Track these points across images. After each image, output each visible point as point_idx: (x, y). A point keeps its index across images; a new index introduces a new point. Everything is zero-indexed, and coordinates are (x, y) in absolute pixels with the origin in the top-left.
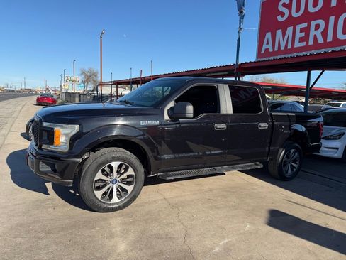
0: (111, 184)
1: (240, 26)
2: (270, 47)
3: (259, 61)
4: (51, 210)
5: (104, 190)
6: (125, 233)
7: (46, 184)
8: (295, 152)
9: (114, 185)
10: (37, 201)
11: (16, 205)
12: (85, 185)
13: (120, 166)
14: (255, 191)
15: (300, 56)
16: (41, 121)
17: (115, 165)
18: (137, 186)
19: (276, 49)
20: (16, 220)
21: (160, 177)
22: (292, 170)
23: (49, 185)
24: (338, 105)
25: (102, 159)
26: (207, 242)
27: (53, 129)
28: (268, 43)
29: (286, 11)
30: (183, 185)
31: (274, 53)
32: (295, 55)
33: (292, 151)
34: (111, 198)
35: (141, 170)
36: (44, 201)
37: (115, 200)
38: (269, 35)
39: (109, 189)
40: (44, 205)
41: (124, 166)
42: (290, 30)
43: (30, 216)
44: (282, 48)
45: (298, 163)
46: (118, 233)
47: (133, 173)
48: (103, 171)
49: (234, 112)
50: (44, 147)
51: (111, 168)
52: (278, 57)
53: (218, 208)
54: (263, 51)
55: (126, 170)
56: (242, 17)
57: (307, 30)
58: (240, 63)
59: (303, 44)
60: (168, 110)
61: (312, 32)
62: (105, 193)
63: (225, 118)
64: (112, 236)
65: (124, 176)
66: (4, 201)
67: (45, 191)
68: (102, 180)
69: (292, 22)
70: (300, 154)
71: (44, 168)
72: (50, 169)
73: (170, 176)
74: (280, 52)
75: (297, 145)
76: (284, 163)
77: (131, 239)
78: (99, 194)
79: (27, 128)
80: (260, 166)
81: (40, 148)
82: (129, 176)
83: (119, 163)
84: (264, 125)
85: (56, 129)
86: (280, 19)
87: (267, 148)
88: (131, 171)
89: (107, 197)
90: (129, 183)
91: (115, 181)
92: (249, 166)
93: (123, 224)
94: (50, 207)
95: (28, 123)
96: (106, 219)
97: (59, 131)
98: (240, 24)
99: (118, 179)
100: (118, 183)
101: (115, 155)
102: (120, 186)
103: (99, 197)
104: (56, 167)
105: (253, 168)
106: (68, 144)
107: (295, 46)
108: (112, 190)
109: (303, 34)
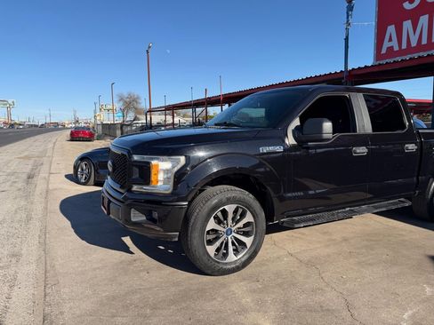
0: (225, 237)
1: (348, 21)
2: (394, 44)
3: (380, 64)
4: (144, 275)
5: (218, 244)
6: (261, 306)
7: (123, 238)
9: (229, 237)
10: (121, 262)
11: (95, 269)
12: (195, 239)
13: (235, 212)
14: (406, 238)
16: (130, 154)
17: (230, 208)
18: (258, 238)
19: (404, 46)
20: (104, 291)
21: (284, 224)
23: (127, 240)
25: (215, 201)
26: (384, 315)
27: (149, 163)
28: (390, 40)
31: (401, 52)
32: (433, 52)
34: (225, 255)
35: (262, 215)
36: (130, 263)
37: (232, 257)
38: (391, 29)
39: (222, 243)
40: (132, 268)
41: (240, 211)
42: (424, 19)
43: (121, 284)
44: (414, 44)
46: (252, 305)
47: (252, 220)
48: (216, 218)
49: (374, 130)
50: (135, 188)
51: (224, 213)
52: (408, 57)
53: (371, 265)
54: (384, 51)
55: (243, 215)
56: (350, 8)
58: (350, 68)
62: (218, 250)
63: (364, 139)
65: (241, 224)
66: (77, 265)
67: (126, 249)
68: (213, 230)
71: (137, 217)
72: (144, 218)
74: (410, 49)
77: (273, 313)
78: (211, 250)
79: (75, 167)
80: (408, 204)
81: (129, 190)
82: (246, 225)
83: (234, 206)
84: (411, 147)
85: (154, 163)
86: (407, 6)
87: (415, 178)
88: (249, 218)
89: (221, 254)
90: (246, 234)
91: (229, 232)
93: (251, 292)
94: (141, 271)
95: (77, 162)
96: (224, 285)
97: (157, 166)
98: (348, 18)
99: (233, 229)
100: (233, 234)
101: (229, 195)
102: (236, 239)
103: (212, 255)
104: (155, 215)
105: (399, 206)
106: (172, 183)
107: (433, 41)
108: (227, 244)
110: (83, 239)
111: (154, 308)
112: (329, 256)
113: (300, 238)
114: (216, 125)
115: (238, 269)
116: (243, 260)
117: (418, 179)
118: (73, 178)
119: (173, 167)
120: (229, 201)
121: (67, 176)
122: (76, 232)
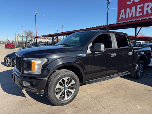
0: (64, 90)
2: (124, 16)
3: (119, 23)
4: (30, 107)
5: (61, 93)
8: (142, 65)
10: (20, 102)
12: (51, 93)
13: (68, 80)
16: (23, 57)
17: (66, 79)
18: (77, 90)
19: (127, 17)
22: (141, 74)
23: (24, 91)
24: (140, 43)
25: (59, 76)
27: (31, 61)
28: (122, 15)
31: (126, 19)
32: (137, 19)
34: (64, 97)
36: (24, 102)
37: (66, 98)
38: (123, 11)
40: (25, 104)
41: (70, 79)
42: (134, 8)
44: (130, 16)
45: (143, 70)
47: (74, 83)
48: (60, 83)
49: (118, 47)
50: (25, 72)
51: (63, 81)
52: (128, 21)
53: (118, 98)
54: (120, 19)
55: (71, 81)
56: (109, 3)
57: (142, 8)
58: (108, 24)
59: (141, 14)
60: (90, 48)
61: (146, 9)
62: (61, 96)
65: (70, 85)
68: (58, 88)
70: (143, 66)
71: (26, 84)
72: (29, 84)
73: (92, 83)
74: (129, 18)
76: (138, 71)
78: (58, 96)
80: (129, 73)
81: (23, 73)
82: (72, 85)
83: (68, 78)
84: (131, 53)
85: (33, 61)
86: (128, 3)
87: (131, 64)
91: (65, 88)
93: (74, 113)
95: (5, 57)
96: (63, 110)
97: (34, 62)
98: (108, 6)
99: (67, 87)
100: (67, 89)
101: (66, 73)
102: (68, 91)
103: (58, 98)
104: (34, 83)
106: (41, 70)
107: (137, 16)
108: (64, 93)
109: (141, 10)
110: (5, 91)
112: (103, 95)
114: (60, 44)
115: (68, 103)
116: (71, 99)
118: (4, 64)
119: (42, 63)
120: (65, 76)
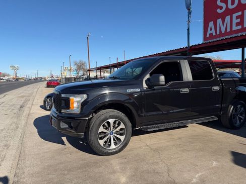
0: (109, 135)
1: (189, 20)
2: (213, 32)
3: (206, 43)
6: (123, 170)
7: (62, 138)
8: (241, 107)
9: (112, 136)
10: (59, 149)
11: (45, 153)
12: (92, 137)
13: (115, 123)
14: (214, 138)
15: (238, 36)
16: (60, 94)
17: (111, 121)
18: (128, 135)
19: (218, 33)
20: (47, 163)
21: (143, 130)
22: (240, 121)
23: (64, 139)
25: (103, 117)
26: (185, 175)
27: (69, 98)
28: (211, 30)
29: (223, 5)
30: (158, 135)
31: (217, 36)
32: (234, 36)
33: (239, 106)
34: (110, 145)
35: (130, 124)
36: (63, 150)
37: (113, 146)
38: (211, 24)
39: (108, 139)
40: (63, 152)
41: (117, 122)
42: (228, 18)
43: (56, 160)
44: (223, 31)
45: (244, 115)
47: (124, 127)
48: (104, 126)
49: (193, 80)
50: (63, 111)
51: (109, 123)
52: (220, 39)
53: (188, 151)
54: (208, 36)
55: (119, 124)
56: (190, 13)
57: (241, 17)
58: (190, 45)
59: (240, 27)
60: (146, 81)
62: (106, 142)
63: (187, 84)
64: (114, 172)
65: (118, 129)
66: (36, 150)
67: (63, 143)
68: (102, 132)
69: (229, 12)
70: (245, 108)
72: (67, 126)
73: (150, 128)
74: (221, 34)
75: (242, 102)
76: (233, 116)
77: (128, 174)
78: (102, 142)
79: (44, 101)
80: (216, 119)
81: (60, 112)
82: (121, 129)
83: (114, 120)
84: (216, 88)
85: (71, 98)
86: (219, 11)
88: (122, 126)
89: (107, 145)
90: (121, 134)
91: (112, 133)
92: (207, 119)
93: (120, 164)
94: (68, 153)
95: (45, 98)
96: (108, 160)
97: (73, 100)
98: (189, 18)
99: (114, 132)
100: (114, 134)
101: (111, 114)
102: (115, 137)
103: (102, 145)
104: (72, 125)
105: (210, 120)
106: (80, 108)
107: (233, 30)
108: (110, 139)
109: (239, 20)
110: (42, 138)
111: (70, 170)
112: (168, 147)
113: (155, 138)
115: (116, 153)
116: (119, 148)
117: (221, 105)
118: (43, 107)
119: (81, 100)
120: (111, 117)
121: (41, 107)
122: (39, 134)
